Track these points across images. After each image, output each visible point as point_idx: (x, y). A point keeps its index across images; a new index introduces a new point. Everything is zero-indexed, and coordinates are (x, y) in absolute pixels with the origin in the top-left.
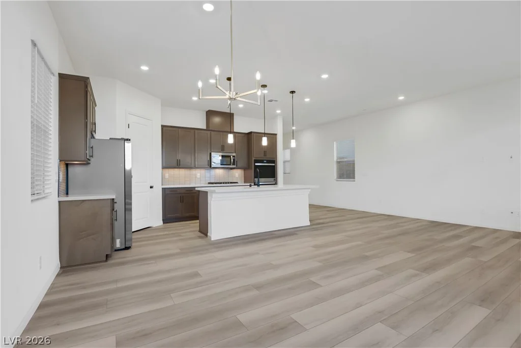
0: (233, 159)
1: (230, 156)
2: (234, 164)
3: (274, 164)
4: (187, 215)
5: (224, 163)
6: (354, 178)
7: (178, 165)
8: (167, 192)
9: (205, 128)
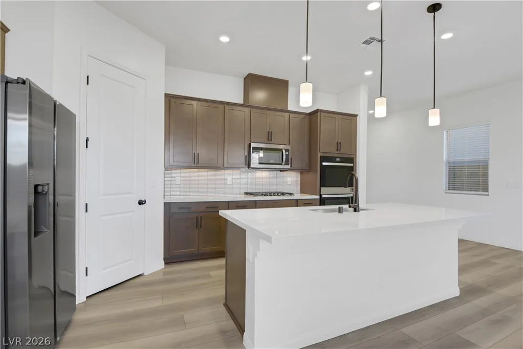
0: (286, 155)
1: (281, 150)
2: (287, 164)
3: (352, 165)
4: (208, 249)
5: (271, 162)
6: (485, 189)
7: (196, 164)
8: (174, 210)
9: (241, 102)
